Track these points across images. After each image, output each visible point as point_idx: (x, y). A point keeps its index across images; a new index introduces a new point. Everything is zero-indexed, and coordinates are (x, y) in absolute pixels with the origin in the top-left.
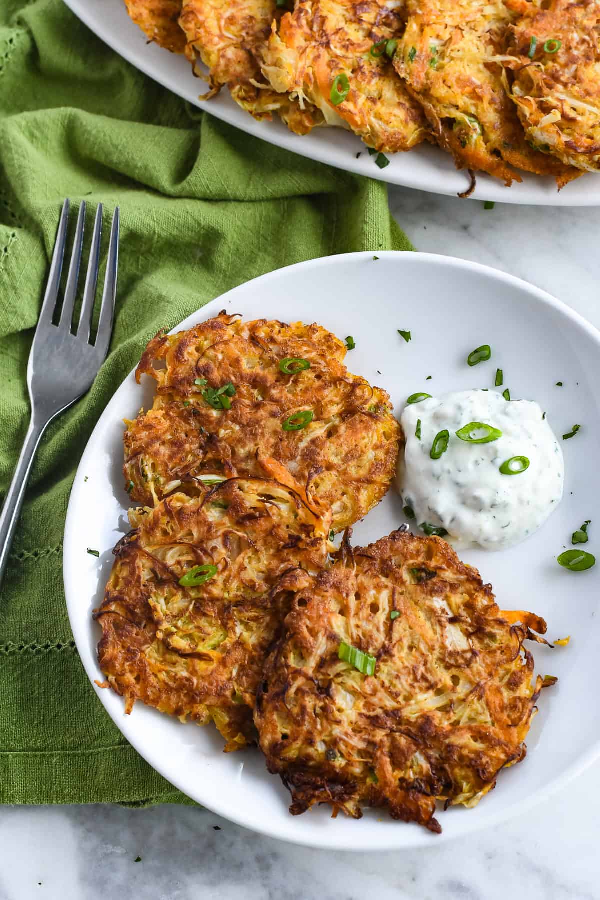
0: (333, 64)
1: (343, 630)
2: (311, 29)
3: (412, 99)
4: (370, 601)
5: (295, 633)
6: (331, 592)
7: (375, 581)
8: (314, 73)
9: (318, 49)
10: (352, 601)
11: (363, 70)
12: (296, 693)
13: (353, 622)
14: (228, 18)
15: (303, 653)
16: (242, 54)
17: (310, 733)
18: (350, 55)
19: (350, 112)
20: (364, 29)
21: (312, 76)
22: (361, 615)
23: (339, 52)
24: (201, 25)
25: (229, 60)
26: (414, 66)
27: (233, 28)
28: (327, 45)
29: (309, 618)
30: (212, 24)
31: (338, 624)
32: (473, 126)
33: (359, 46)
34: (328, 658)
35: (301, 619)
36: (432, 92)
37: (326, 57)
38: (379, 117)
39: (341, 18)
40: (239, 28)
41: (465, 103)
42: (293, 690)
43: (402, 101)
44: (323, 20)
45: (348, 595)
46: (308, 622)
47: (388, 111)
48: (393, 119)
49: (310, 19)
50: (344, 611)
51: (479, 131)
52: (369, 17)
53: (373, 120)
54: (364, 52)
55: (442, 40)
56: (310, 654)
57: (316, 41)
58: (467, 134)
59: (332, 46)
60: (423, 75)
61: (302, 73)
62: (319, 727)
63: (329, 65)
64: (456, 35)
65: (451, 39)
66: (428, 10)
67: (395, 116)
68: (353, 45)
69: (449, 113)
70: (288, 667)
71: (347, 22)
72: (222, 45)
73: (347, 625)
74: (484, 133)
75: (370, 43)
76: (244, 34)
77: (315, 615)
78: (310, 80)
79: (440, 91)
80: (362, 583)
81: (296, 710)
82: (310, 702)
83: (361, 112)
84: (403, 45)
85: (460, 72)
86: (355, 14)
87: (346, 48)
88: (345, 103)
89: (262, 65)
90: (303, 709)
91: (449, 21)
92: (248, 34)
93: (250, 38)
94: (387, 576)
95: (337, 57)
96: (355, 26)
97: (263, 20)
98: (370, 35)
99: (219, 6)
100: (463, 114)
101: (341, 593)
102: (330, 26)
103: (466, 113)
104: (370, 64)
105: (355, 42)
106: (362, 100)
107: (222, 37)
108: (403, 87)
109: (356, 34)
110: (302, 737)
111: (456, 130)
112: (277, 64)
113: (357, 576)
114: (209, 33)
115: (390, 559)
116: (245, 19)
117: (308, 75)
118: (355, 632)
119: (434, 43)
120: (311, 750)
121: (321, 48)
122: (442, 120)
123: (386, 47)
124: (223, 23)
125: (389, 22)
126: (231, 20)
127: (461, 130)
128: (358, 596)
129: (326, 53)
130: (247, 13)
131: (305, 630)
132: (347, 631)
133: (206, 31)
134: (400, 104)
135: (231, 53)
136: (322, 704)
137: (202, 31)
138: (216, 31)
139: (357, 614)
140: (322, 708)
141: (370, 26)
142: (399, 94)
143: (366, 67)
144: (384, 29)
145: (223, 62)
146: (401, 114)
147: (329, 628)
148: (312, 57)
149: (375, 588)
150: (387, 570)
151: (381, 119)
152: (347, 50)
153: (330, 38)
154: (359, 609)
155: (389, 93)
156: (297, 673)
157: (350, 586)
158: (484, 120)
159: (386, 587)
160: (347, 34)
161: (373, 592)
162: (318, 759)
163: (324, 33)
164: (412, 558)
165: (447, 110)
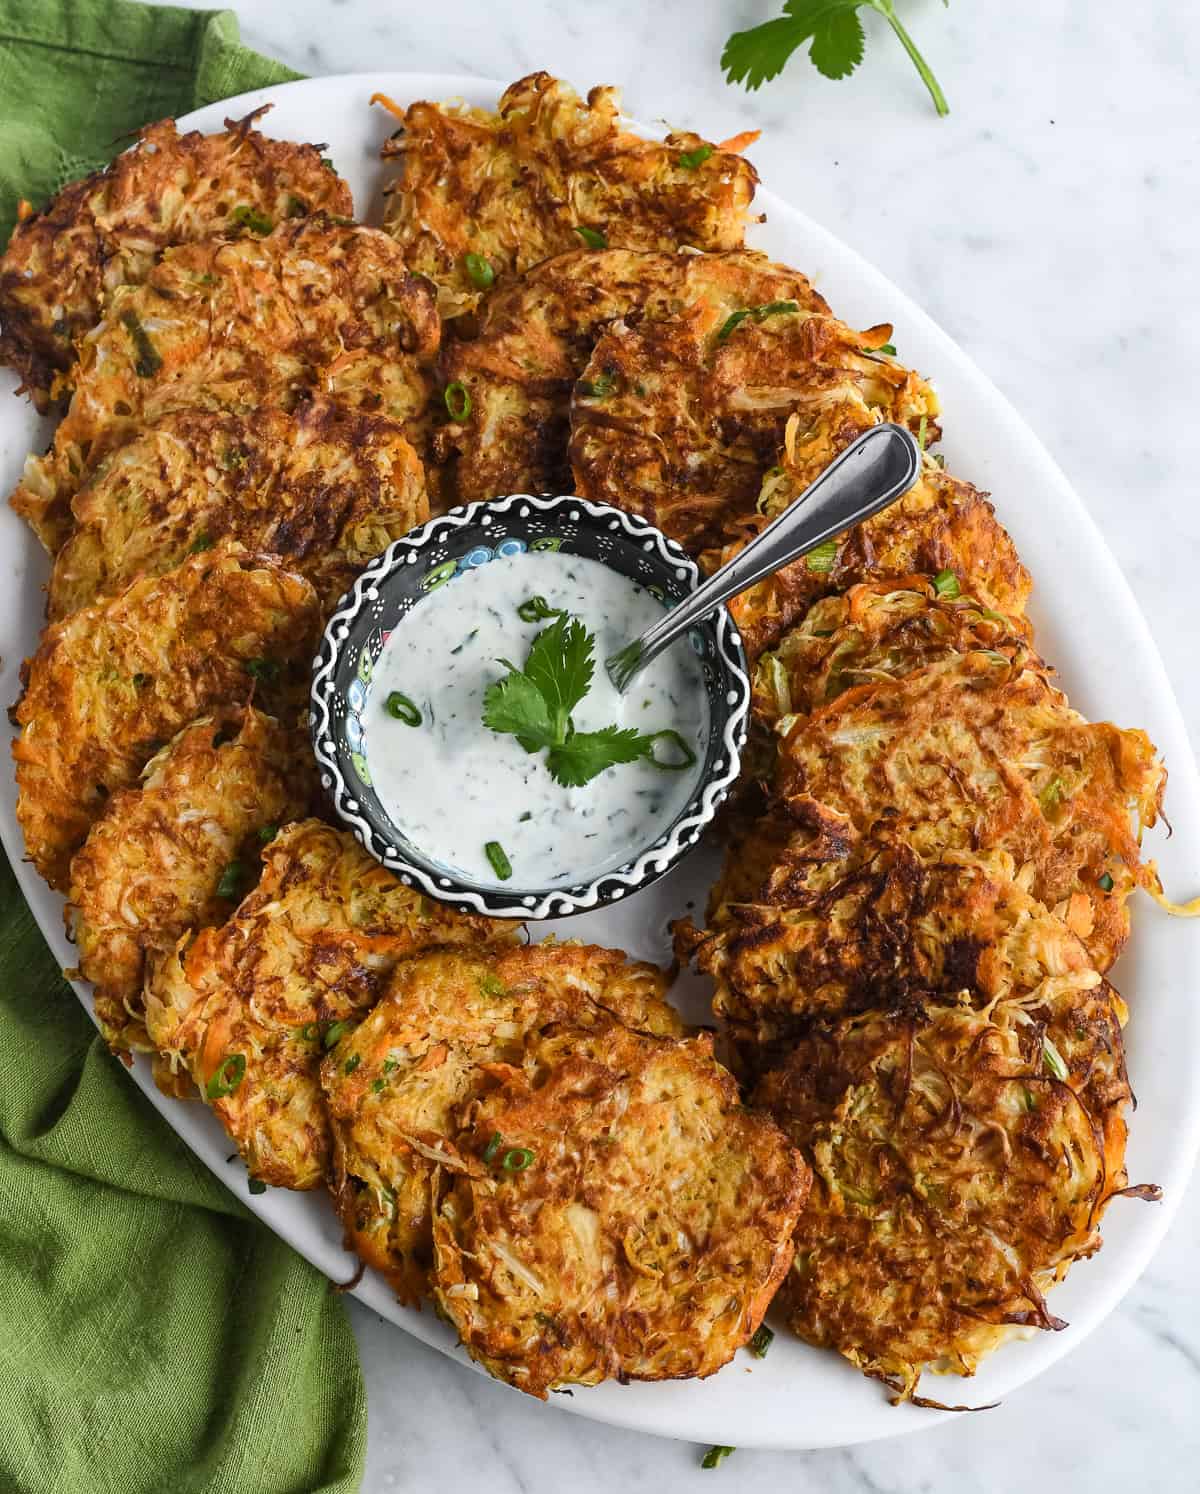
0: (239, 1032)
1: (170, 208)
2: (235, 965)
3: (327, 1126)
4: (222, 198)
5: (118, 176)
6: (187, 159)
7: (245, 183)
8: (205, 1034)
9: (230, 1000)
10: (204, 186)
11: (279, 1056)
12: (74, 238)
13: (187, 208)
14: (139, 887)
15: (112, 202)
16: (132, 952)
17: (56, 288)
18: (273, 1024)
19: (227, 1114)
20: (313, 989)
21: (200, 1040)
22: (200, 207)
23: (258, 1014)
24: (93, 886)
25: (110, 954)
26: (348, 1080)
27: (140, 906)
28: (245, 997)
29: (144, 170)
30: (111, 891)
31: (170, 198)
32: (385, 1207)
33: (293, 1015)
34: (132, 227)
35: (135, 166)
36: (355, 1130)
37: (236, 1013)
38: (268, 1133)
39: (289, 960)
40: (149, 907)
41: (390, 1167)
42: (71, 233)
43: (314, 1123)
44: (261, 954)
45: (203, 176)
46: (139, 175)
47: (286, 1131)
48: (287, 1144)
49: (242, 947)
50: (187, 190)
51: (390, 1216)
52: (328, 972)
53: (258, 1135)
54: (296, 1026)
55: (410, 1052)
56: (118, 209)
57: (233, 986)
58: (370, 1215)
59: (252, 1002)
60: (355, 1098)
61: (187, 1028)
62: (70, 291)
63: (233, 1030)
64: (435, 1054)
65: (424, 1056)
66: (412, 1001)
67: (292, 1141)
68: (284, 1009)
69: (363, 1173)
70: (86, 205)
71: (293, 968)
72: (112, 926)
73: (180, 206)
74: (395, 1222)
75: (311, 1014)
76: (151, 920)
77: (152, 172)
78: (195, 1043)
79: (365, 1135)
80: (229, 175)
81: (59, 255)
82: (80, 258)
83: (244, 1119)
84: (347, 1044)
85: (407, 1116)
86: (311, 962)
87: (271, 1011)
88: (226, 1099)
89: (146, 988)
90: (68, 259)
91: (432, 1029)
92: (158, 919)
93: (158, 929)
94: (262, 186)
95: (253, 1021)
96: (302, 981)
97: (190, 905)
98: (317, 1002)
99: (135, 863)
100: (379, 1182)
101: (197, 168)
102: (267, 967)
103: (386, 1180)
104: (294, 1049)
105: (290, 1006)
106: (256, 1100)
107: (116, 914)
108: (320, 1102)
109: (297, 994)
110: (45, 288)
111: (361, 1199)
112: (164, 997)
113: (230, 162)
114: (98, 903)
115: (279, 170)
116: (164, 896)
117: (195, 1035)
118: (181, 220)
119: (396, 1054)
120: (44, 307)
121: (235, 999)
122: (349, 1175)
123: (329, 1029)
124: (129, 891)
125: (354, 990)
126: (142, 892)
127: (366, 1204)
128: (215, 184)
129: (240, 1007)
130: (172, 887)
131: (131, 180)
132: (174, 212)
133: (95, 899)
134: (307, 1126)
135: (118, 943)
136: (90, 269)
137: (90, 895)
138: (110, 901)
139: (197, 203)
140: (87, 273)
141: (323, 988)
142: (313, 1110)
143: (285, 1052)
144: (344, 997)
145: (101, 953)
146: (301, 1141)
147: (157, 197)
148: (215, 1007)
149: (239, 190)
150: (267, 180)
151: (270, 1138)
152: (271, 1016)
153: (256, 988)
154: (205, 199)
155: (300, 1103)
156: (90, 219)
157: (213, 168)
158: (404, 1206)
159: (252, 197)
160: (283, 989)
161: (232, 193)
162: (44, 322)
163: (250, 974)
164: (303, 187)
165: (362, 1166)
